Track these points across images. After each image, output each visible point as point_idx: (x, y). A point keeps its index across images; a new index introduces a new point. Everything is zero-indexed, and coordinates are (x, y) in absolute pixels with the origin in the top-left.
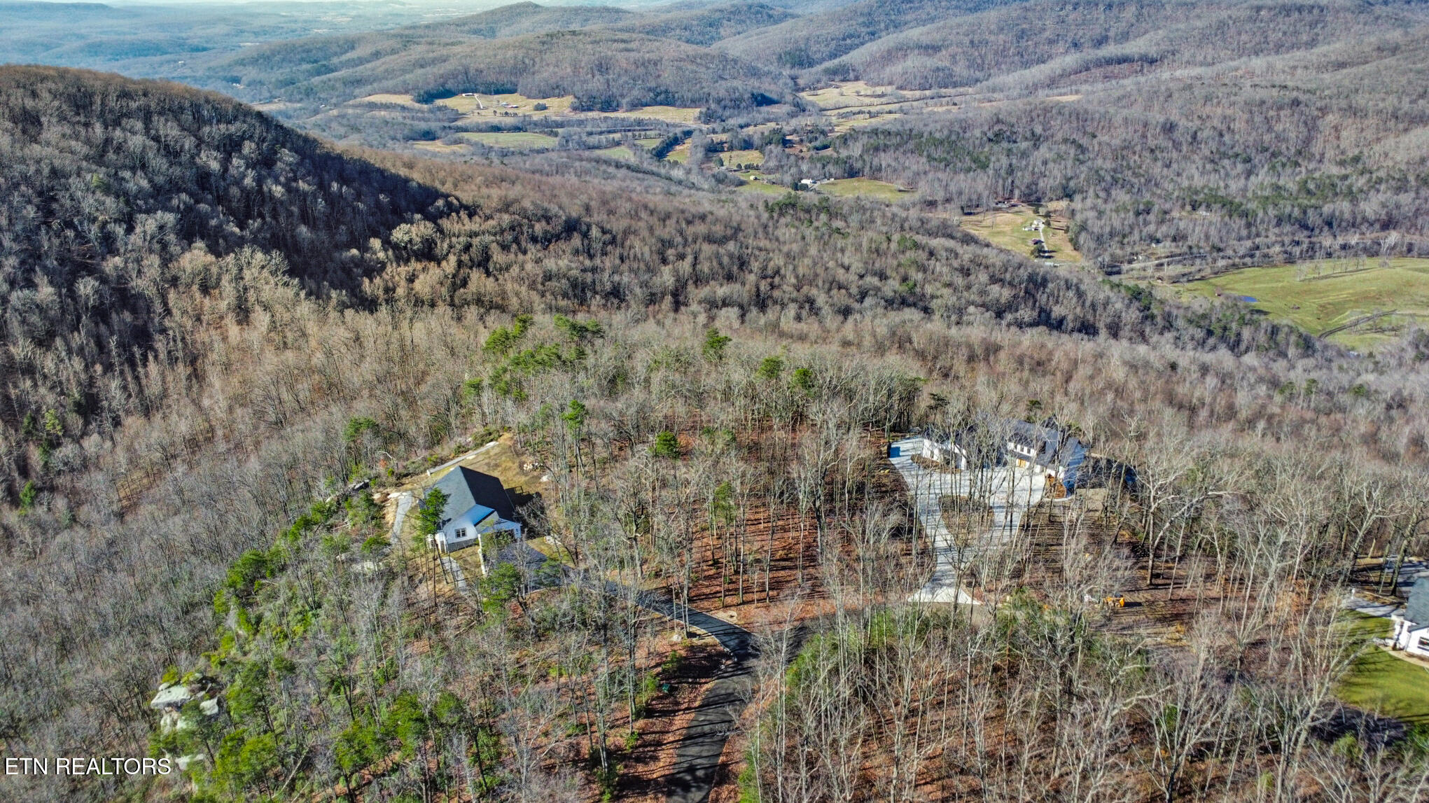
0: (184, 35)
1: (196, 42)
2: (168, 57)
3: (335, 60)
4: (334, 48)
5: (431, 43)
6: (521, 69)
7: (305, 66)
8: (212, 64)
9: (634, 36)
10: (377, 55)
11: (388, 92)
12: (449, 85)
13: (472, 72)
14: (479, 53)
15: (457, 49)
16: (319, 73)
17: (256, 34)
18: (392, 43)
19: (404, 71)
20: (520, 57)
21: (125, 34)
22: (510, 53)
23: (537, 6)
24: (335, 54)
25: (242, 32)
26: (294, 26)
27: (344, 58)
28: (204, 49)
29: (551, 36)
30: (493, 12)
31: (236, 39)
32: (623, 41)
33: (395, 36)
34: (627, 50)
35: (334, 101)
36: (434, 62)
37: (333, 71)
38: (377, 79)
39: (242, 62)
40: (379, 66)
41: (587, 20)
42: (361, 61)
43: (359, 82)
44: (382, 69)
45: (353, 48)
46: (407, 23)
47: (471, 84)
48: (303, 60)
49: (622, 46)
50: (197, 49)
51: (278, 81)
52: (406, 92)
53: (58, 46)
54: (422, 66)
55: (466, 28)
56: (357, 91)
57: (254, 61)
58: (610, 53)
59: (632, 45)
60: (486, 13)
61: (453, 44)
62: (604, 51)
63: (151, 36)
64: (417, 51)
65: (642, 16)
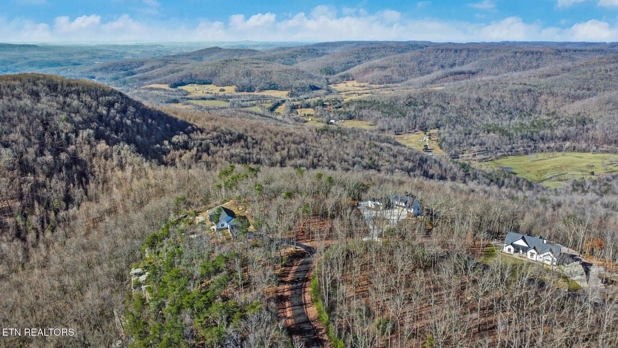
0: (70, 58)
1: (74, 61)
2: (63, 67)
3: (135, 70)
4: (135, 65)
5: (176, 63)
6: (214, 74)
7: (122, 72)
8: (83, 71)
9: (261, 61)
10: (153, 68)
11: (158, 83)
12: (184, 81)
13: (193, 75)
14: (196, 68)
15: (187, 66)
16: (128, 75)
17: (101, 58)
18: (160, 63)
19: (165, 75)
20: (214, 69)
21: (44, 57)
22: (209, 68)
23: (220, 48)
24: (135, 67)
25: (95, 57)
26: (116, 55)
27: (139, 69)
28: (79, 64)
29: (227, 61)
30: (202, 51)
31: (93, 60)
32: (257, 63)
33: (160, 60)
34: (258, 67)
35: (135, 86)
36: (177, 71)
37: (134, 74)
38: (153, 78)
39: (96, 70)
40: (155, 72)
41: (241, 54)
42: (146, 70)
43: (145, 79)
44: (156, 74)
45: (143, 65)
46: (164, 54)
47: (193, 81)
48: (121, 69)
49: (256, 65)
50: (75, 64)
51: (111, 78)
52: (166, 83)
53: (17, 62)
54: (172, 73)
55: (190, 57)
56: (145, 83)
57: (101, 70)
58: (251, 69)
59: (260, 65)
60: (199, 51)
61: (185, 64)
62: (249, 67)
63: (56, 58)
64: (170, 67)
65: (264, 53)
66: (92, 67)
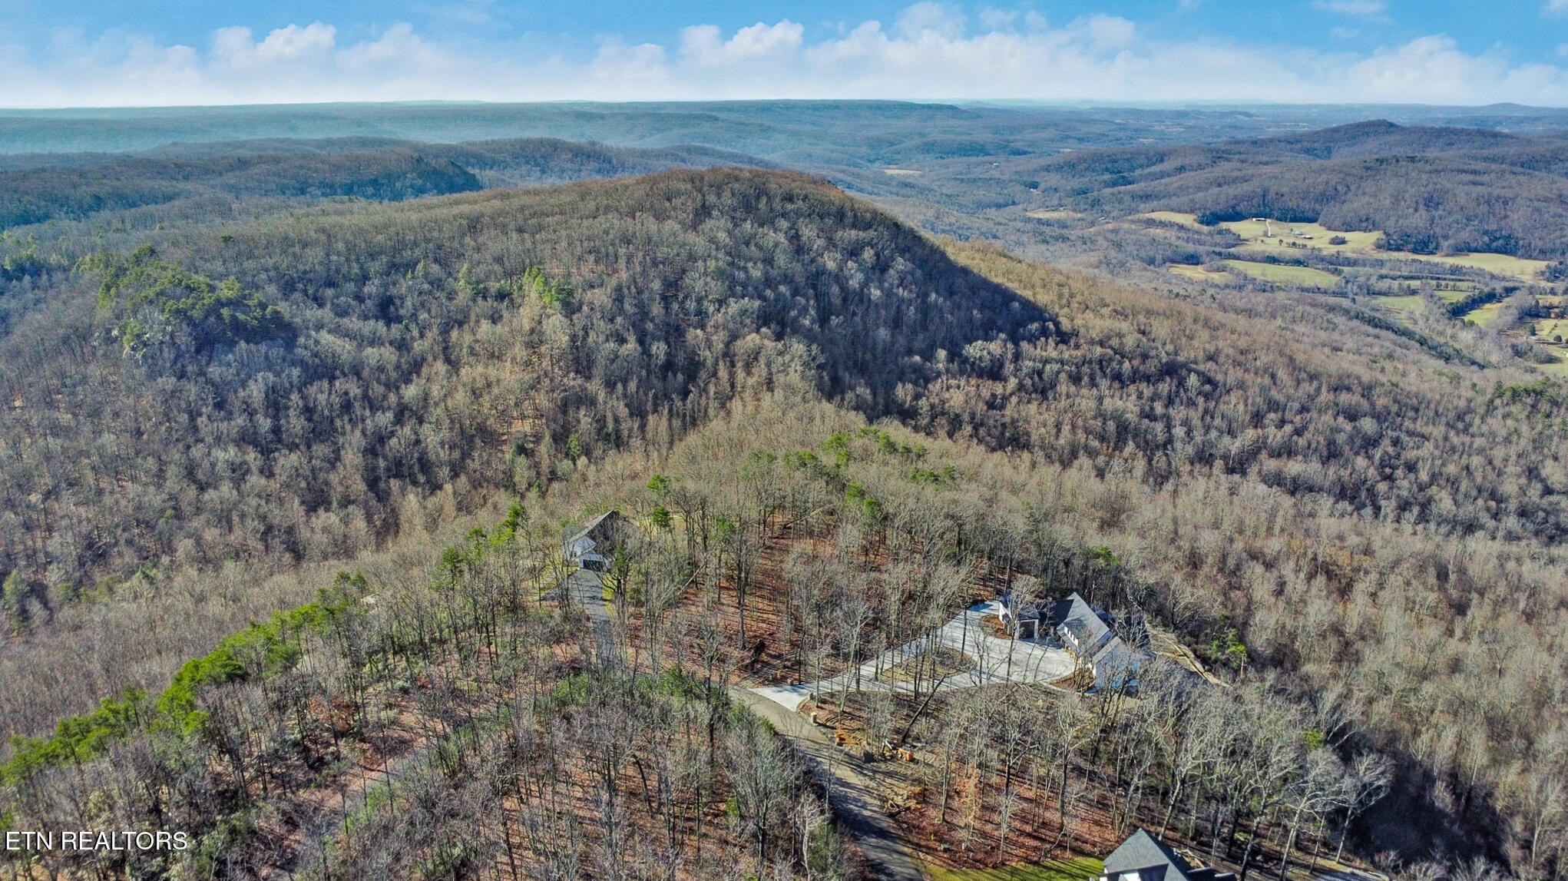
0: (1011, 138)
1: (1018, 145)
2: (987, 158)
3: (1138, 172)
4: (1143, 160)
5: (1242, 161)
6: (1329, 196)
7: (1107, 177)
8: (1019, 169)
9: (1493, 166)
10: (1181, 169)
11: (1172, 210)
12: (1241, 208)
13: (1272, 195)
14: (1287, 175)
15: (1269, 169)
16: (1114, 184)
17: (1081, 140)
18: (1201, 159)
19: (1199, 189)
20: (1333, 183)
21: (960, 133)
22: (1324, 177)
23: (1391, 125)
24: (1141, 166)
25: (1067, 137)
26: (1121, 134)
27: (1147, 171)
28: (1025, 153)
29: (1381, 161)
30: (1335, 130)
31: (1059, 144)
32: (1475, 172)
33: (1211, 150)
34: (1474, 183)
35: (1114, 214)
36: (1235, 180)
37: (1130, 183)
38: (1168, 195)
39: (1047, 169)
40: (1175, 182)
41: (1451, 144)
42: (1163, 175)
43: (1147, 197)
44: (1175, 185)
45: (1162, 161)
46: (1241, 136)
47: (1266, 209)
48: (1107, 169)
49: (1471, 177)
51: (1073, 190)
52: (1192, 212)
53: (901, 142)
54: (1220, 185)
55: (1299, 146)
56: (1142, 206)
57: (1059, 168)
58: (1449, 185)
59: (1485, 178)
60: (1327, 131)
61: (1266, 164)
62: (1444, 182)
63: (982, 136)
64: (1224, 168)
65: (1529, 142)
66: (1044, 161)
